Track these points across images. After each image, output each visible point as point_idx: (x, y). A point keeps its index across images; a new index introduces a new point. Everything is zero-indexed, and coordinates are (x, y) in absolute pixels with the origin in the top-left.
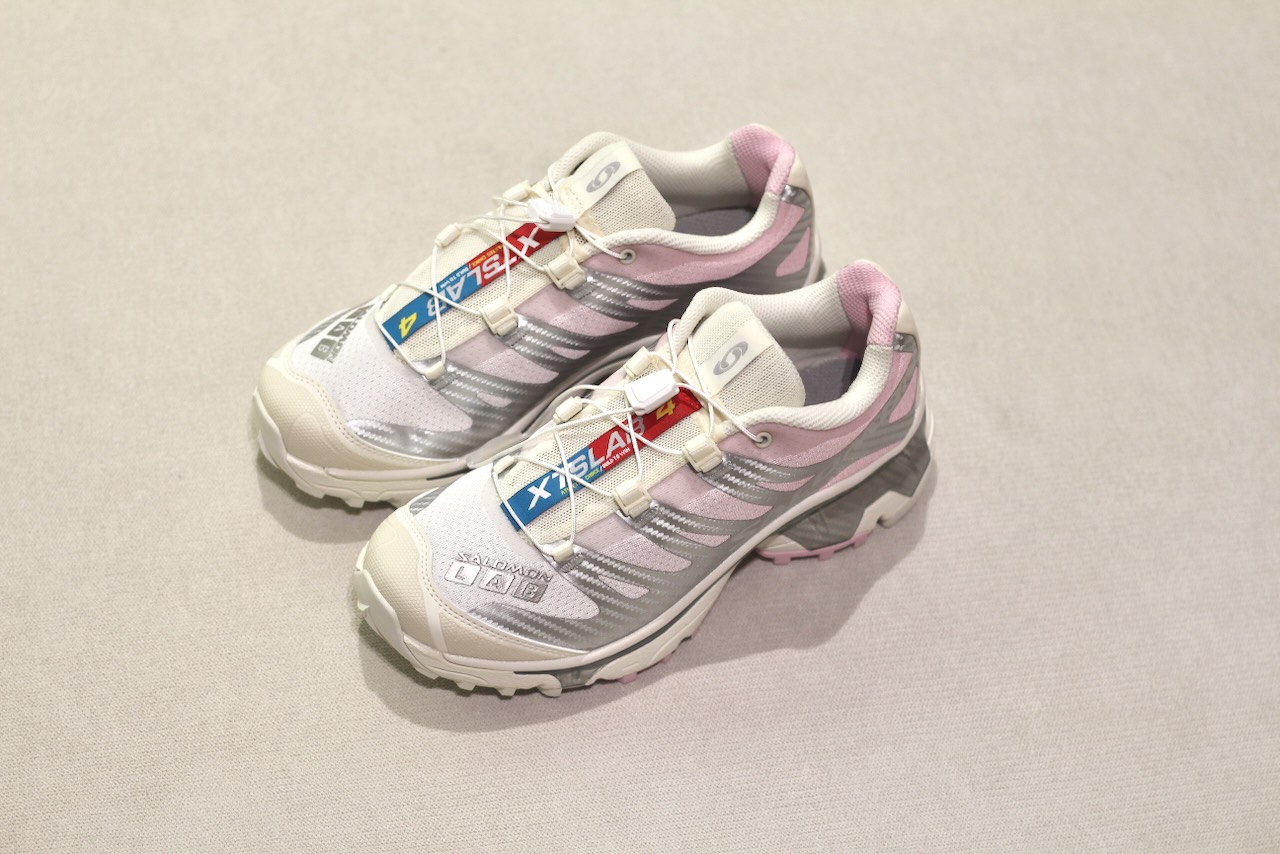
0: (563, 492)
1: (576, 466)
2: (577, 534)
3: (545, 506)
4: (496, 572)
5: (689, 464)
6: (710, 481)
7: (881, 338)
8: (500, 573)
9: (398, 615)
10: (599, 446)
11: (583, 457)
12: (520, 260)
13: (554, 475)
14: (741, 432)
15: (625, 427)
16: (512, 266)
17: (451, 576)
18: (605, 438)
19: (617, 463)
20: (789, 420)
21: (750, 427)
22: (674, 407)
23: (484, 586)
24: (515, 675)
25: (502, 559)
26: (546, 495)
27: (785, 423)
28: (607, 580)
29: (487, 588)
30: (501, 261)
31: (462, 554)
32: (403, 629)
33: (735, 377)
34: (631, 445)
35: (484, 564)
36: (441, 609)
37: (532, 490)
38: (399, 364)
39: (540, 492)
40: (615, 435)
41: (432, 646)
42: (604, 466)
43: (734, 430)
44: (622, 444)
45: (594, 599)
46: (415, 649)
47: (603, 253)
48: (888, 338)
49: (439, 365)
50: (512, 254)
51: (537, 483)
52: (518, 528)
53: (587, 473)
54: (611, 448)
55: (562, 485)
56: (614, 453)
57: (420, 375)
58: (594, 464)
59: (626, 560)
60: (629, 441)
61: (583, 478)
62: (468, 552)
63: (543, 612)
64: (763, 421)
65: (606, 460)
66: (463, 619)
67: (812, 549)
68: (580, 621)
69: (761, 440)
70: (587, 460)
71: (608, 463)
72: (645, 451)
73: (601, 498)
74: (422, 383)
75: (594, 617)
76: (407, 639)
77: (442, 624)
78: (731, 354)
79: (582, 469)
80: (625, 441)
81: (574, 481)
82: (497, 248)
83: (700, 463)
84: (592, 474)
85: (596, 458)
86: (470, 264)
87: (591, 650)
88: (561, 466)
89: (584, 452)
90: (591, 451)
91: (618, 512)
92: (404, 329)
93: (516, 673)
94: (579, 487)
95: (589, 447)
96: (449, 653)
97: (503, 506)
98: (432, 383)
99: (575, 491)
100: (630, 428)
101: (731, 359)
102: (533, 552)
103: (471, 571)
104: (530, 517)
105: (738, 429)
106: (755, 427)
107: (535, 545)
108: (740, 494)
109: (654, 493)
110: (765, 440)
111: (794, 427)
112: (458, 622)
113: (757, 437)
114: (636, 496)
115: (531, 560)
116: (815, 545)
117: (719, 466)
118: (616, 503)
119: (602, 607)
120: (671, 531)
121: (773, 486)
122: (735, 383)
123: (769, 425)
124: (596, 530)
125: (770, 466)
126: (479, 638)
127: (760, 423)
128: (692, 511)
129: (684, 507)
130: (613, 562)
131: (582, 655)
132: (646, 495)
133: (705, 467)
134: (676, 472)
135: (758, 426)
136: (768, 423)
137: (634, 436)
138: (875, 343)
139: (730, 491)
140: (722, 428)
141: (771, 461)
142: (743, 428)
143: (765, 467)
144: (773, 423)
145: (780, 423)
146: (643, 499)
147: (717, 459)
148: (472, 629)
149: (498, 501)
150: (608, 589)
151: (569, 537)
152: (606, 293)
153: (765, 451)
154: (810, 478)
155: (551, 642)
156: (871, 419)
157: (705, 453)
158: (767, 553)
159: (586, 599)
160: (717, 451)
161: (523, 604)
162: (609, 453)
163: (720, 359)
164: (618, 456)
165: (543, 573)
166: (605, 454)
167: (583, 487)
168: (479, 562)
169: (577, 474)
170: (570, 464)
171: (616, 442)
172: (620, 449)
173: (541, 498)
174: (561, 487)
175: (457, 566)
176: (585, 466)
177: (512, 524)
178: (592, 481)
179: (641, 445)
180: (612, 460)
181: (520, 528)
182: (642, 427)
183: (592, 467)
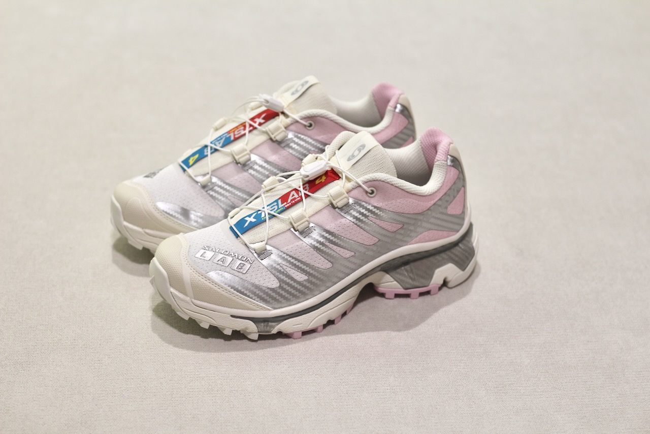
0: (263, 219)
1: (271, 207)
2: (268, 239)
3: (253, 226)
4: (223, 256)
5: (332, 204)
6: (342, 214)
7: (441, 157)
8: (225, 256)
9: (168, 275)
10: (284, 198)
11: (276, 203)
12: (255, 128)
13: (259, 212)
14: (360, 186)
15: (299, 189)
16: (250, 131)
17: (198, 255)
18: (288, 195)
19: (292, 205)
20: (385, 178)
21: (365, 183)
22: (325, 178)
23: (215, 261)
24: (231, 318)
25: (227, 250)
26: (254, 220)
27: (383, 180)
28: (285, 267)
29: (218, 263)
30: (245, 129)
31: (205, 246)
32: (170, 285)
33: (358, 161)
34: (301, 197)
35: (217, 251)
36: (191, 271)
37: (247, 218)
38: (188, 179)
39: (252, 219)
40: (294, 192)
41: (185, 293)
42: (286, 206)
43: (358, 185)
44: (296, 196)
45: (278, 278)
46: (176, 296)
47: (297, 122)
48: (444, 157)
49: (208, 176)
50: (251, 125)
51: (249, 216)
52: (237, 236)
53: (277, 210)
54: (290, 198)
55: (263, 215)
56: (292, 200)
57: (197, 182)
58: (280, 206)
59: (294, 256)
60: (300, 195)
61: (275, 212)
62: (208, 245)
63: (248, 279)
64: (371, 179)
66: (203, 277)
67: (406, 288)
68: (268, 288)
69: (371, 192)
70: (278, 205)
71: (288, 205)
72: (308, 199)
73: (283, 221)
74: (198, 186)
75: (276, 287)
76: (172, 290)
77: (191, 282)
78: (356, 150)
79: (274, 209)
80: (298, 194)
81: (269, 214)
82: (244, 125)
83: (337, 201)
84: (279, 211)
85: (282, 203)
86: (229, 132)
87: (275, 308)
88: (264, 208)
89: (276, 201)
90: (280, 201)
91: (292, 229)
92: (191, 162)
93: (232, 316)
94: (272, 216)
95: (279, 199)
96: (195, 299)
97: (231, 228)
98: (204, 187)
99: (270, 219)
100: (301, 189)
101: (356, 153)
102: (244, 247)
103: (209, 255)
104: (244, 231)
105: (358, 184)
106: (368, 183)
107: (246, 245)
108: (359, 224)
109: (312, 219)
110: (373, 192)
111: (388, 183)
112: (200, 278)
113: (369, 190)
114: (301, 217)
115: (243, 251)
116: (408, 286)
117: (347, 205)
118: (291, 223)
119: (281, 283)
120: (320, 241)
121: (378, 222)
122: (358, 164)
123: (375, 182)
124: (279, 238)
125: (375, 207)
126: (211, 288)
127: (370, 181)
128: (332, 230)
129: (328, 228)
130: (288, 257)
131: (269, 310)
132: (307, 219)
133: (340, 204)
134: (324, 208)
135: (369, 183)
136: (374, 180)
137: (303, 192)
138: (438, 160)
139: (354, 220)
140: (349, 185)
141: (376, 205)
142: (361, 184)
143: (373, 208)
144: (377, 180)
145: (380, 181)
146: (305, 219)
147: (346, 199)
148: (207, 283)
149: (229, 226)
150: (285, 272)
151: (264, 241)
152: (298, 144)
153: (373, 199)
154: (400, 226)
155: (251, 298)
156: (435, 201)
157: (339, 195)
158: (381, 289)
159: (272, 276)
160: (346, 195)
161: (237, 274)
162: (289, 201)
163: (351, 154)
164: (294, 202)
165: (249, 259)
166: (287, 201)
167: (274, 216)
168: (214, 250)
169: (271, 211)
170: (269, 207)
171: (293, 195)
172: (295, 198)
173: (251, 222)
174: (262, 217)
175: (202, 251)
176: (276, 207)
177: (235, 235)
178: (279, 213)
179: (307, 196)
180: (290, 204)
181: (238, 236)
182: (308, 188)
183: (280, 207)
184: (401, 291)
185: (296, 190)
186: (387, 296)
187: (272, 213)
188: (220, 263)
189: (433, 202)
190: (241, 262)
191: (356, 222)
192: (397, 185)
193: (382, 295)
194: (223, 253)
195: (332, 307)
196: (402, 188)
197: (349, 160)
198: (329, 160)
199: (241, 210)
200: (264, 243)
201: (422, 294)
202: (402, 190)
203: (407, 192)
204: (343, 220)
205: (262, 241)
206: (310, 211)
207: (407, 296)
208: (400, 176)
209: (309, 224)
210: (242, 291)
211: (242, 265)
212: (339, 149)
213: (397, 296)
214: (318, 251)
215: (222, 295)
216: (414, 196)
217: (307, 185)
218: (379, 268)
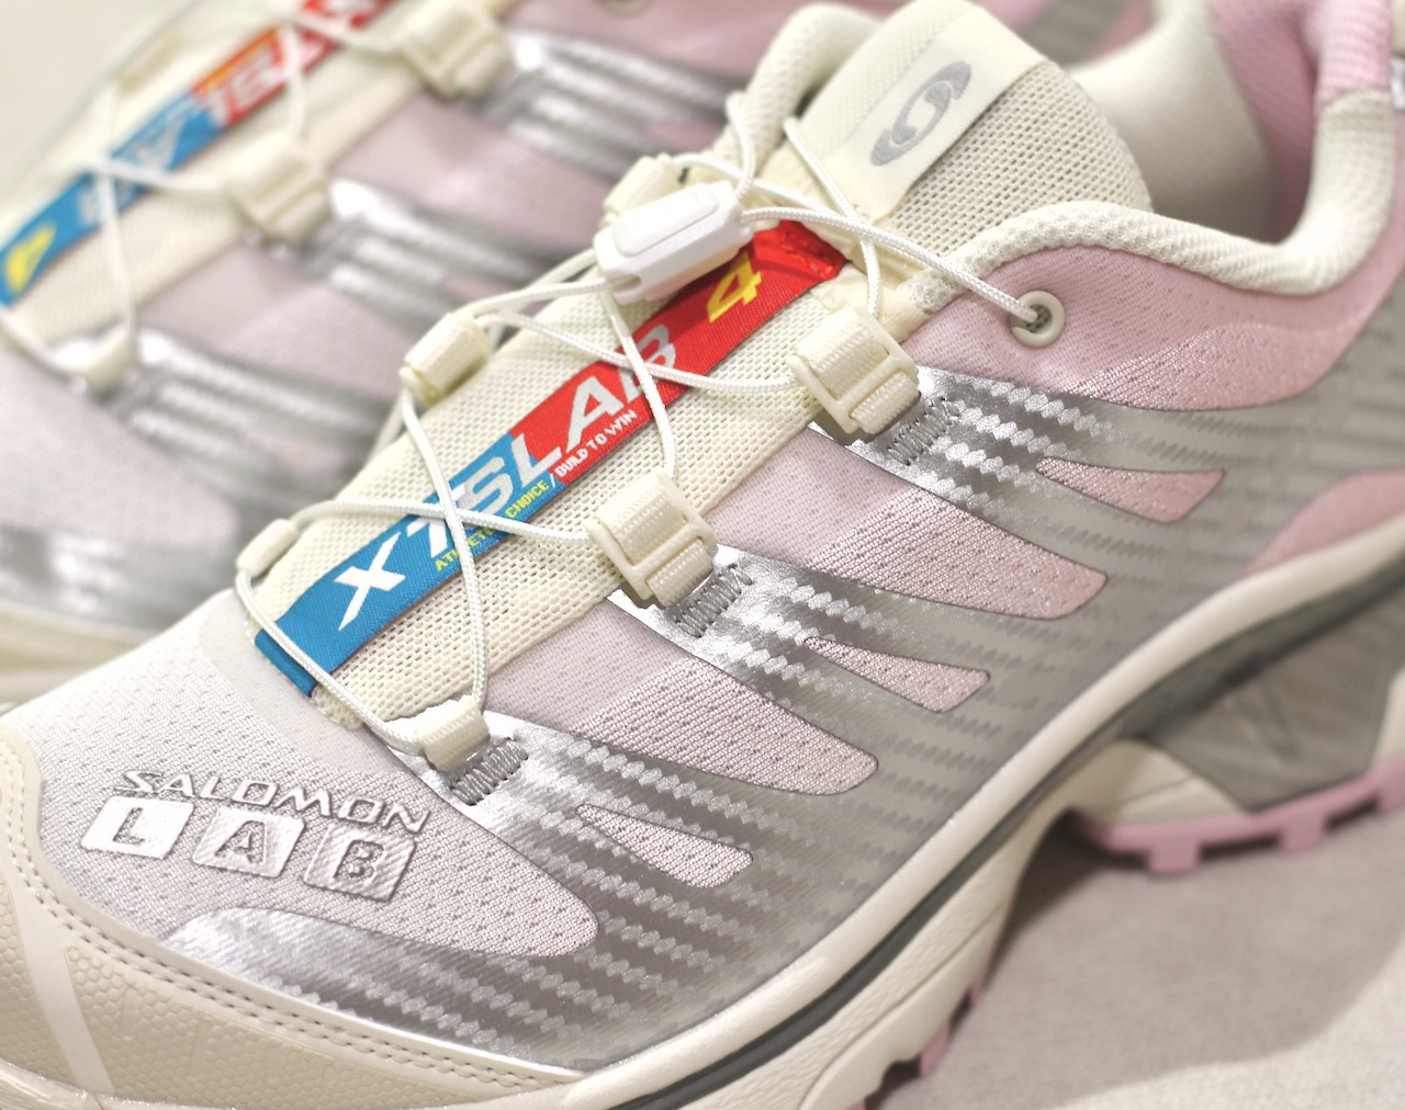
0: (439, 564)
1: (477, 488)
2: (490, 676)
3: (388, 614)
4: (245, 815)
5: (823, 418)
6: (894, 467)
8: (257, 816)
10: (544, 427)
11: (497, 463)
12: (332, 46)
13: (413, 529)
14: (966, 294)
17: (100, 836)
18: (560, 402)
19: (597, 460)
20: (1105, 228)
21: (994, 269)
22: (757, 279)
23: (206, 855)
25: (261, 775)
26: (390, 581)
27: (1095, 237)
28: (610, 823)
29: (221, 862)
30: (279, 61)
31: (133, 776)
33: (940, 161)
34: (643, 403)
35: (206, 792)
36: (72, 939)
37: (350, 577)
39: (378, 578)
40: (592, 387)
41: (59, 1074)
42: (562, 471)
43: (952, 292)
44: (610, 404)
45: (585, 893)
50: (310, 36)
51: (362, 559)
52: (309, 687)
53: (513, 499)
54: (579, 422)
55: (438, 543)
56: (588, 433)
57: (64, 378)
58: (530, 471)
59: (658, 750)
60: (632, 393)
61: (501, 513)
62: (154, 767)
63: (414, 928)
64: (1024, 245)
65: (565, 457)
66: (145, 962)
67: (1257, 807)
68: (535, 962)
69: (1031, 316)
70: (511, 468)
71: (573, 462)
72: (687, 409)
73: (552, 558)
75: (582, 948)
77: (83, 1006)
78: (921, 100)
79: (496, 494)
80: (618, 392)
81: (471, 529)
84: (524, 502)
85: (537, 454)
86: (196, 93)
87: (590, 1068)
88: (434, 498)
89: (501, 448)
90: (519, 447)
91: (620, 599)
94: (493, 541)
95: (514, 432)
96: (119, 1094)
97: (265, 642)
99: (479, 556)
100: (632, 355)
101: (922, 114)
102: (357, 746)
103: (161, 822)
104: (345, 652)
105: (955, 283)
106: (1009, 270)
107: (366, 728)
108: (991, 507)
109: (724, 523)
110: (1043, 317)
111: (1125, 251)
112: (130, 972)
113: (1020, 307)
114: (665, 520)
115: (354, 765)
116: (1264, 792)
117: (913, 411)
118: (610, 566)
119: (604, 915)
120: (790, 643)
121: (1092, 480)
122: (941, 179)
123: (1049, 259)
124: (550, 657)
125: (1070, 400)
126: (204, 1022)
127: (1022, 256)
128: (847, 569)
129: (821, 558)
130: (621, 760)
131: (558, 1081)
132: (698, 524)
133: (870, 416)
134: (783, 446)
135: (1019, 266)
136: (1046, 249)
137: (646, 371)
138: (1342, 92)
139: (959, 493)
140: (906, 298)
141: (1069, 383)
142: (971, 279)
143: (1058, 405)
144: (1062, 246)
145: (1080, 245)
146: (685, 532)
147: (901, 381)
148: (176, 993)
149: (251, 634)
150: (617, 851)
151: (468, 689)
152: (579, 99)
153: (1048, 352)
154: (1209, 481)
155: (448, 1034)
156: (1364, 314)
157: (859, 361)
158: (1125, 833)
159: (547, 885)
160: (899, 355)
161: (339, 907)
162: (574, 438)
163: (889, 123)
164: (601, 439)
165: (396, 809)
166: (563, 443)
167: (503, 537)
168: (188, 791)
169: (481, 507)
170: (460, 489)
171: (592, 404)
172: (606, 420)
173: (374, 593)
174: (434, 552)
175: (119, 807)
176: (504, 484)
177: (293, 680)
178: (529, 517)
179: (673, 392)
180: (583, 454)
181: (316, 683)
182: (669, 351)
183: (525, 481)
184: (1234, 823)
185: (605, 371)
186: (1160, 862)
187: (488, 518)
188: (240, 860)
189: (1355, 322)
190: (356, 834)
191: (973, 500)
192: (1175, 258)
193: (1133, 861)
194: (238, 797)
195: (900, 994)
196: (1203, 269)
197: (883, 155)
198: (757, 174)
199: (304, 526)
200: (470, 702)
201: (1339, 822)
202: (1205, 277)
203: (1230, 287)
204: (900, 501)
205: (456, 696)
206: (705, 480)
207: (1264, 843)
208: (1165, 205)
209: (712, 551)
210: (389, 1001)
211: (363, 853)
212: (801, 108)
213: (1215, 852)
214: (786, 702)
215: (274, 1046)
216: (1264, 303)
217: (659, 332)
218: (1115, 729)
